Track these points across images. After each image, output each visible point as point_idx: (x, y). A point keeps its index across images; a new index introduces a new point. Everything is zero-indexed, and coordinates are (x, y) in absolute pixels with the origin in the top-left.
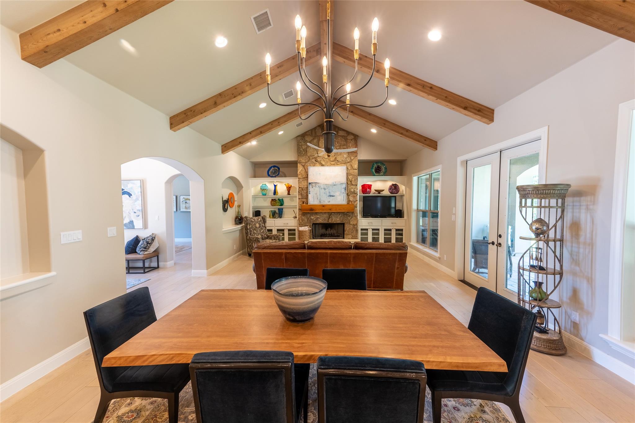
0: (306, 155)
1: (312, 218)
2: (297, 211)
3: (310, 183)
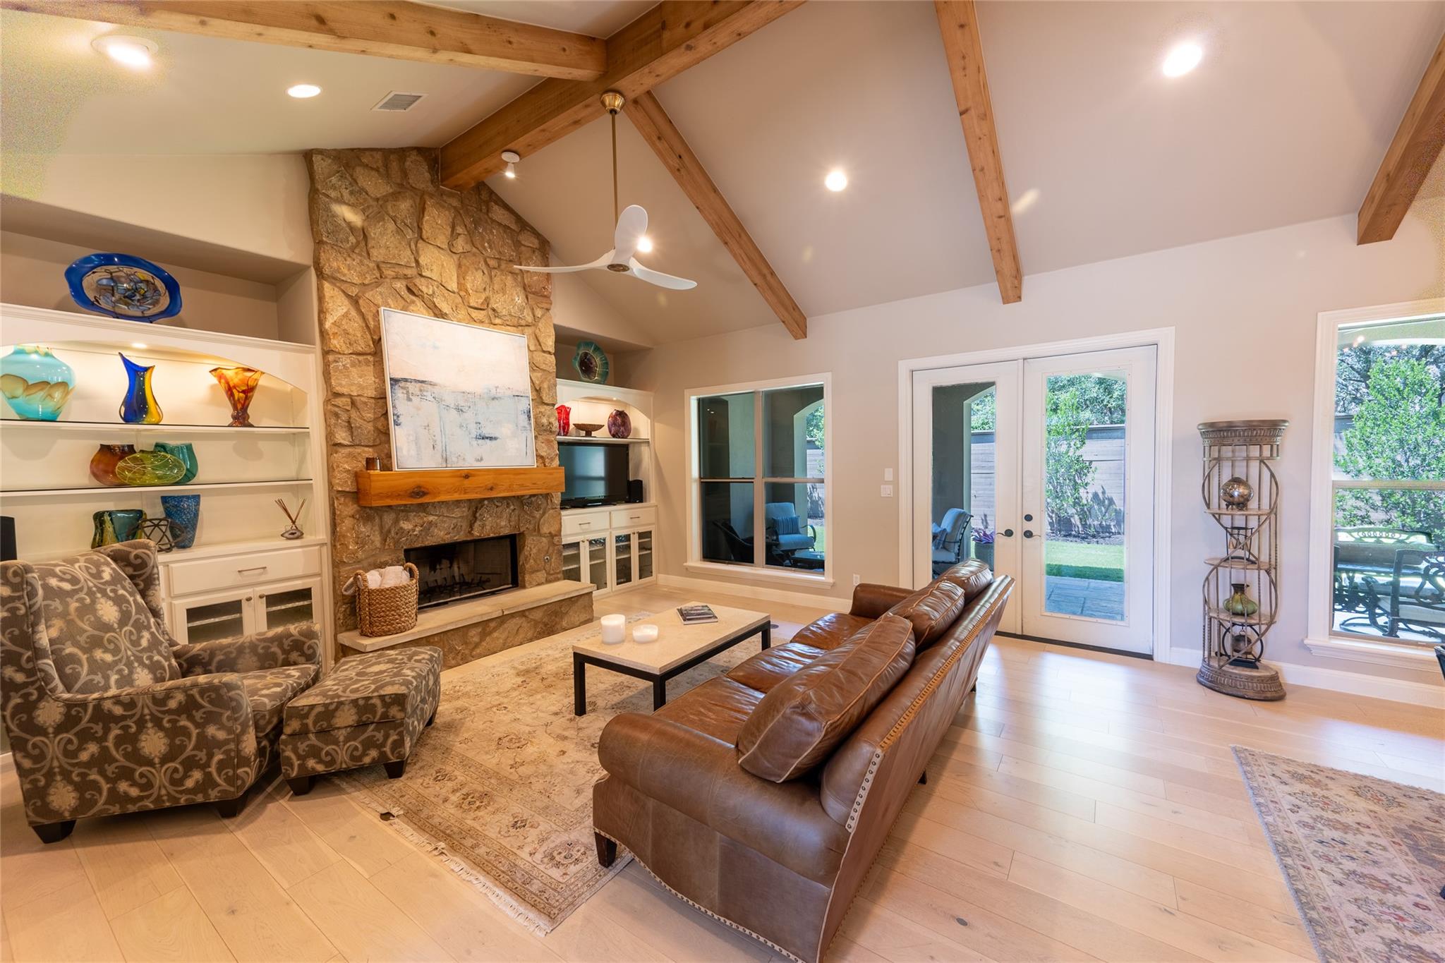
0: (365, 254)
1: (406, 526)
2: (314, 501)
3: (395, 381)
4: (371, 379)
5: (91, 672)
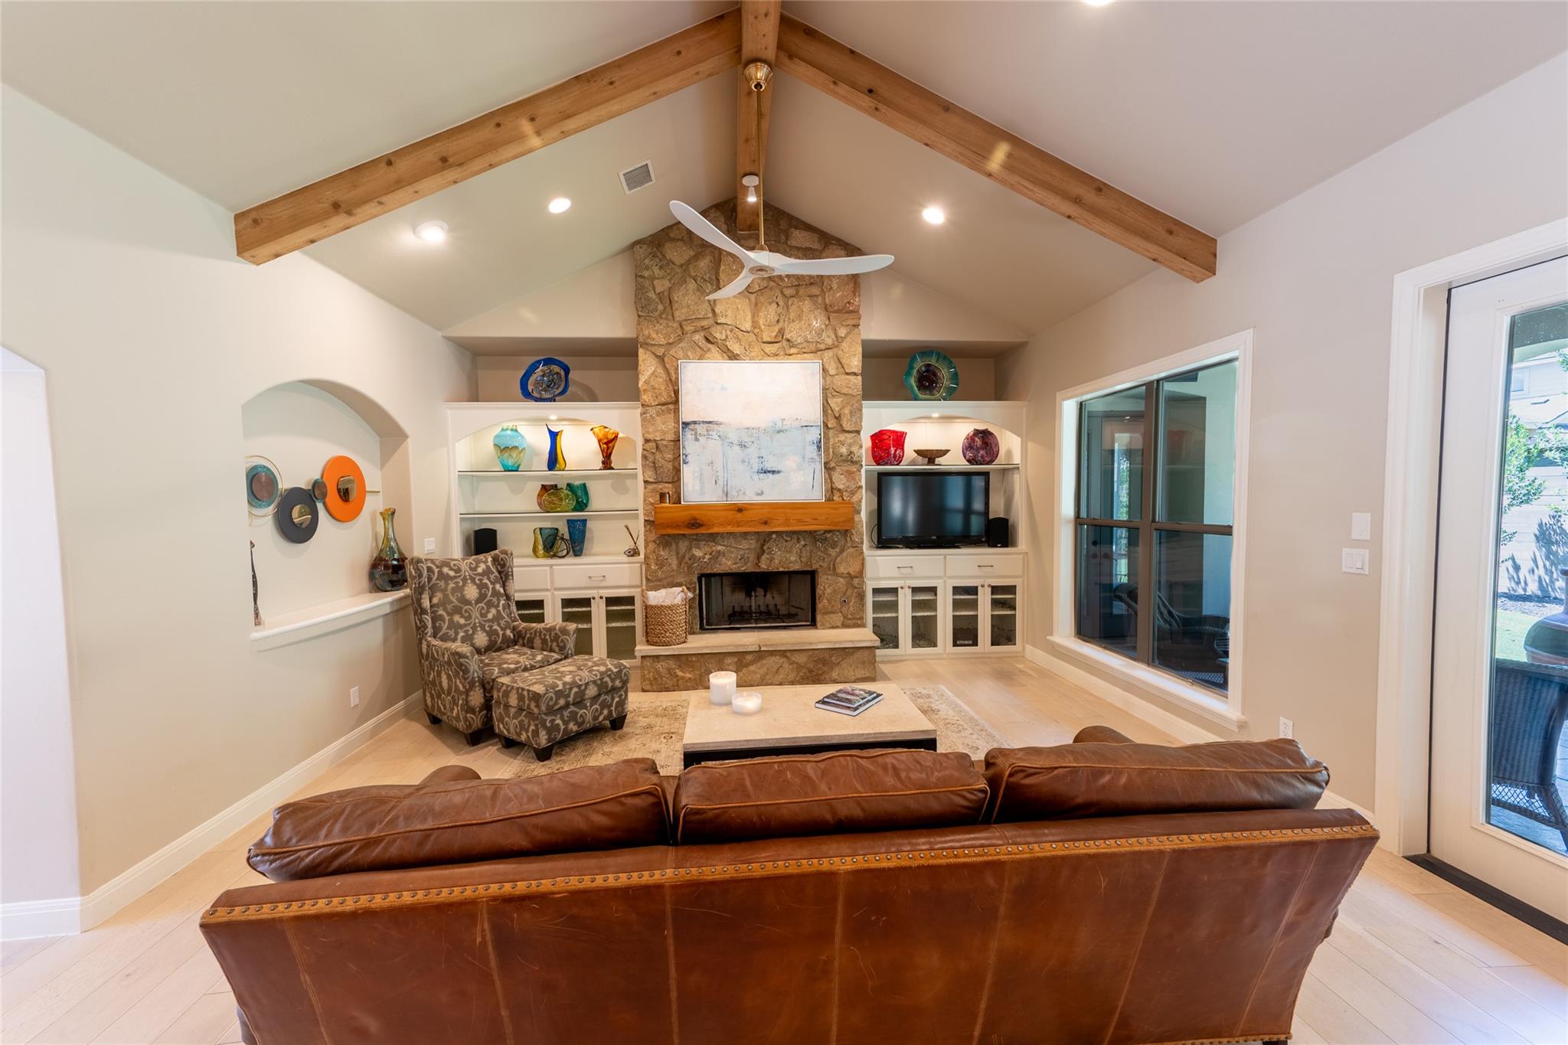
0: (670, 317)
1: (698, 553)
2: (639, 527)
3: (686, 424)
4: (671, 425)
5: (449, 628)
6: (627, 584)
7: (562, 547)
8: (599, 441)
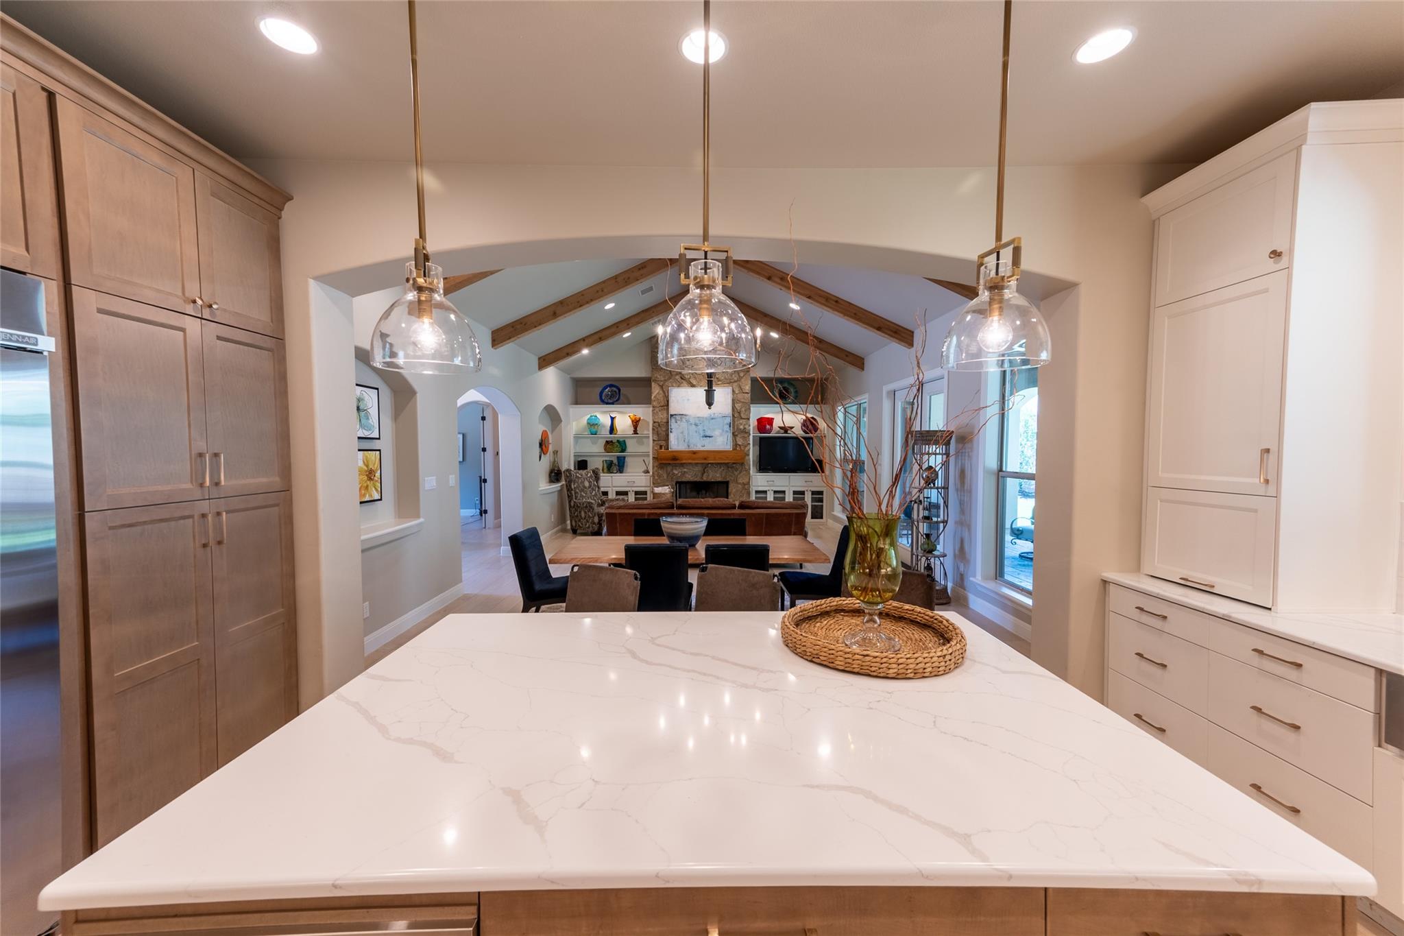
1: (676, 472)
2: (650, 460)
3: (672, 415)
4: (665, 415)
6: (643, 485)
7: (615, 469)
8: (633, 421)
